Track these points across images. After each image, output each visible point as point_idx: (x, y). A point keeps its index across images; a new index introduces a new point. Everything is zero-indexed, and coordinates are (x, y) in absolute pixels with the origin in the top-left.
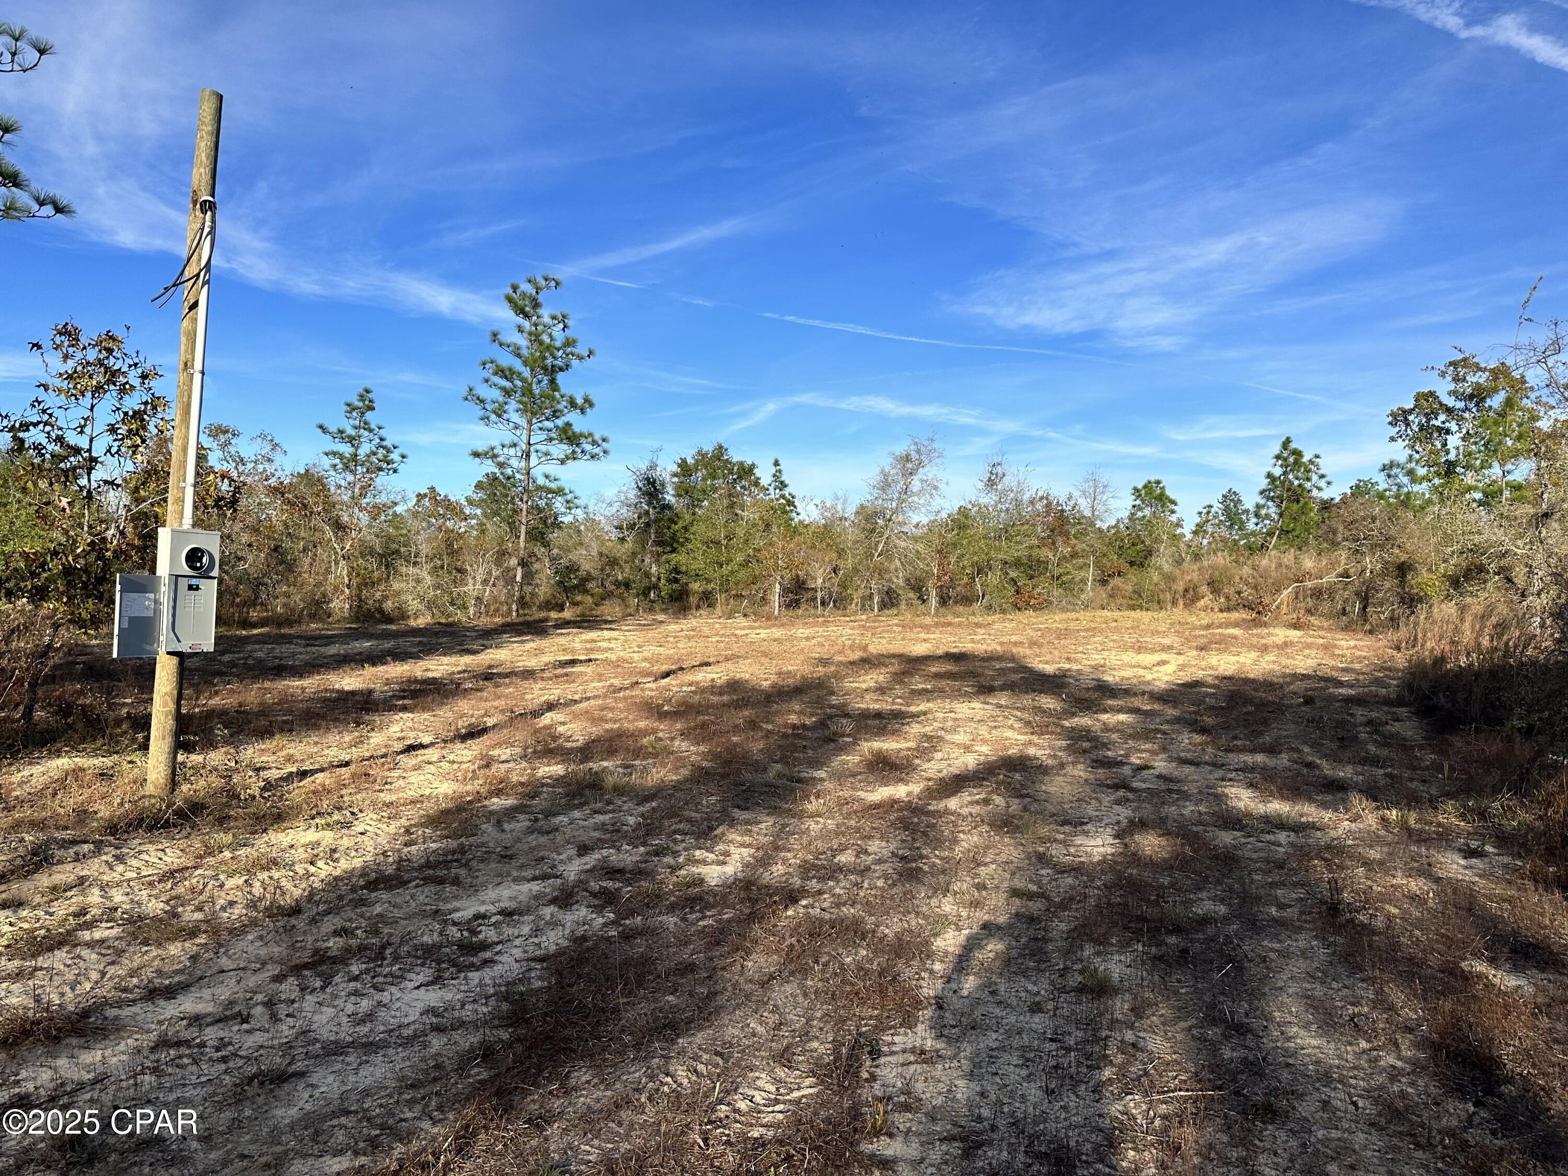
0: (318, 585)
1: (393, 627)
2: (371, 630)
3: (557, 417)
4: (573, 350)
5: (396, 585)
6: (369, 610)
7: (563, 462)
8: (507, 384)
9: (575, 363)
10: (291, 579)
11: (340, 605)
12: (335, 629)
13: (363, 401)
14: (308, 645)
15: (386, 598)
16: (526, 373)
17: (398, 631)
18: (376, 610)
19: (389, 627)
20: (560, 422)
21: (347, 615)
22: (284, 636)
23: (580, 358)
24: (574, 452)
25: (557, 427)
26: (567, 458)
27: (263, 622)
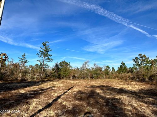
2: (23, 82)
8: (42, 53)
10: (13, 75)
13: (24, 55)
18: (24, 79)
19: (26, 81)
20: (48, 57)
21: (20, 80)
22: (12, 83)
23: (51, 50)
24: (49, 61)
27: (10, 81)
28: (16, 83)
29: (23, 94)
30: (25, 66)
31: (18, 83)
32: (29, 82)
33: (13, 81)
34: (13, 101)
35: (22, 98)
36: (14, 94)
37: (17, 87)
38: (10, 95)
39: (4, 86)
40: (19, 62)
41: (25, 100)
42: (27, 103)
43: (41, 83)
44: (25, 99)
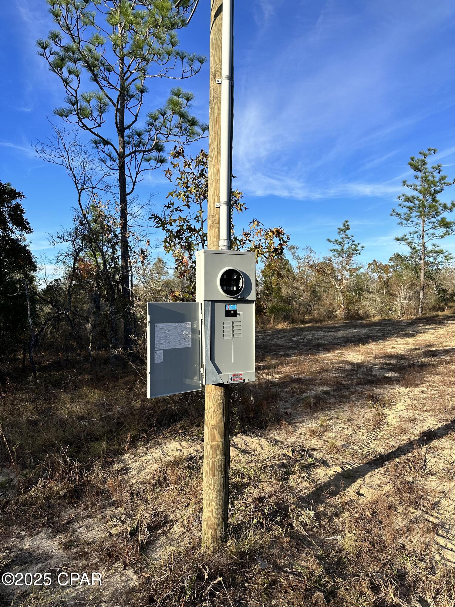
0: (331, 304)
1: (364, 322)
2: (355, 323)
3: (438, 216)
4: (445, 181)
5: (364, 303)
6: (353, 314)
7: (442, 237)
8: (411, 205)
9: (446, 188)
10: (320, 303)
11: (340, 313)
12: (339, 323)
13: (345, 226)
14: (329, 331)
15: (359, 309)
16: (421, 197)
17: (367, 324)
18: (356, 314)
19: (362, 322)
20: (439, 218)
21: (343, 317)
22: (318, 327)
23: (449, 184)
24: (447, 231)
25: (438, 221)
26: (445, 234)
27: (310, 321)
28: (331, 329)
29: (359, 366)
30: (355, 266)
31: (337, 329)
32: (375, 324)
33: (320, 321)
34: (326, 388)
35: (355, 381)
36: (327, 364)
37: (335, 342)
38: (315, 368)
39: (295, 339)
40: (331, 254)
41: (368, 387)
42: (376, 399)
43: (420, 326)
44: (365, 384)
